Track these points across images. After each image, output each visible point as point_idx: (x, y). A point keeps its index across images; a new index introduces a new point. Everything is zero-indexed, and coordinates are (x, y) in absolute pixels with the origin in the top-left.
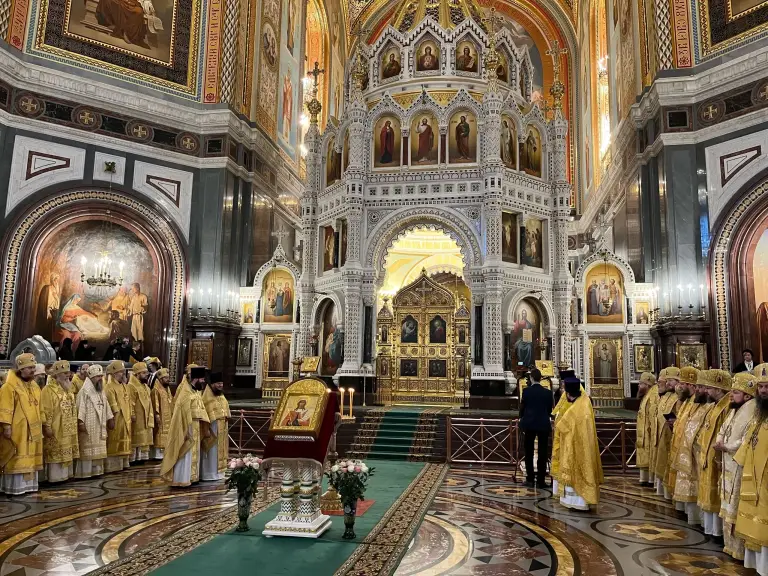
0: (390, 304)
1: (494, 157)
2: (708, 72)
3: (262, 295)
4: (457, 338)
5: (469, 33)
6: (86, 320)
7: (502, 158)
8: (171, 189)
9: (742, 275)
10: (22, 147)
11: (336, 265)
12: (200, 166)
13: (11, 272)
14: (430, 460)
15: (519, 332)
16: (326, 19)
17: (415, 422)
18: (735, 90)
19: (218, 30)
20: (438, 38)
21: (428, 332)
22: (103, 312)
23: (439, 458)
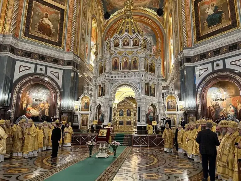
0: (116, 106)
1: (143, 69)
2: (195, 49)
3: (81, 103)
4: (134, 115)
5: (136, 36)
6: (33, 110)
7: (145, 69)
8: (57, 75)
9: (204, 99)
10: (18, 64)
11: (102, 96)
12: (65, 69)
13: (15, 98)
14: (128, 146)
15: (149, 114)
16: (97, 25)
17: (124, 137)
18: (202, 53)
19: (70, 32)
20: (129, 37)
21: (126, 113)
22: (38, 108)
23: (130, 145)
